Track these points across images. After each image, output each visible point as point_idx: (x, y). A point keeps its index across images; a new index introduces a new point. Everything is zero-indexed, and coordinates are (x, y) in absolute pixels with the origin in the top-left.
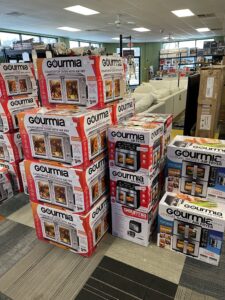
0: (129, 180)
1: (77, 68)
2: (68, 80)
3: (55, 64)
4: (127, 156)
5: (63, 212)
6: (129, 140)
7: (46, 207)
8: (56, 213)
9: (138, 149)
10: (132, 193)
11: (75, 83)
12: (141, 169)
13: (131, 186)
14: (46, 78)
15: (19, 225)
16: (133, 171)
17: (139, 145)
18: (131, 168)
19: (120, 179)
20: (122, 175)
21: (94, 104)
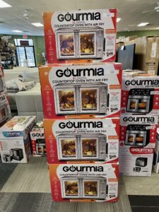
0: (140, 123)
1: (95, 21)
2: (83, 34)
3: (68, 17)
4: (140, 101)
5: (91, 165)
6: (143, 86)
7: (69, 165)
8: (82, 169)
9: (152, 93)
10: (142, 133)
11: (91, 36)
12: (153, 111)
13: (142, 127)
14: (55, 33)
15: (21, 194)
16: (145, 114)
17: (153, 90)
18: (143, 111)
19: (130, 123)
20: (134, 119)
21: (110, 56)
